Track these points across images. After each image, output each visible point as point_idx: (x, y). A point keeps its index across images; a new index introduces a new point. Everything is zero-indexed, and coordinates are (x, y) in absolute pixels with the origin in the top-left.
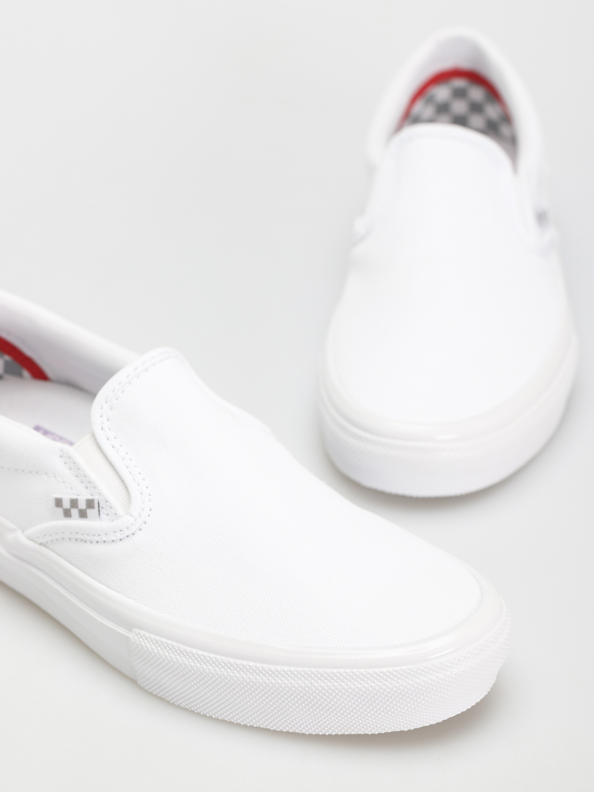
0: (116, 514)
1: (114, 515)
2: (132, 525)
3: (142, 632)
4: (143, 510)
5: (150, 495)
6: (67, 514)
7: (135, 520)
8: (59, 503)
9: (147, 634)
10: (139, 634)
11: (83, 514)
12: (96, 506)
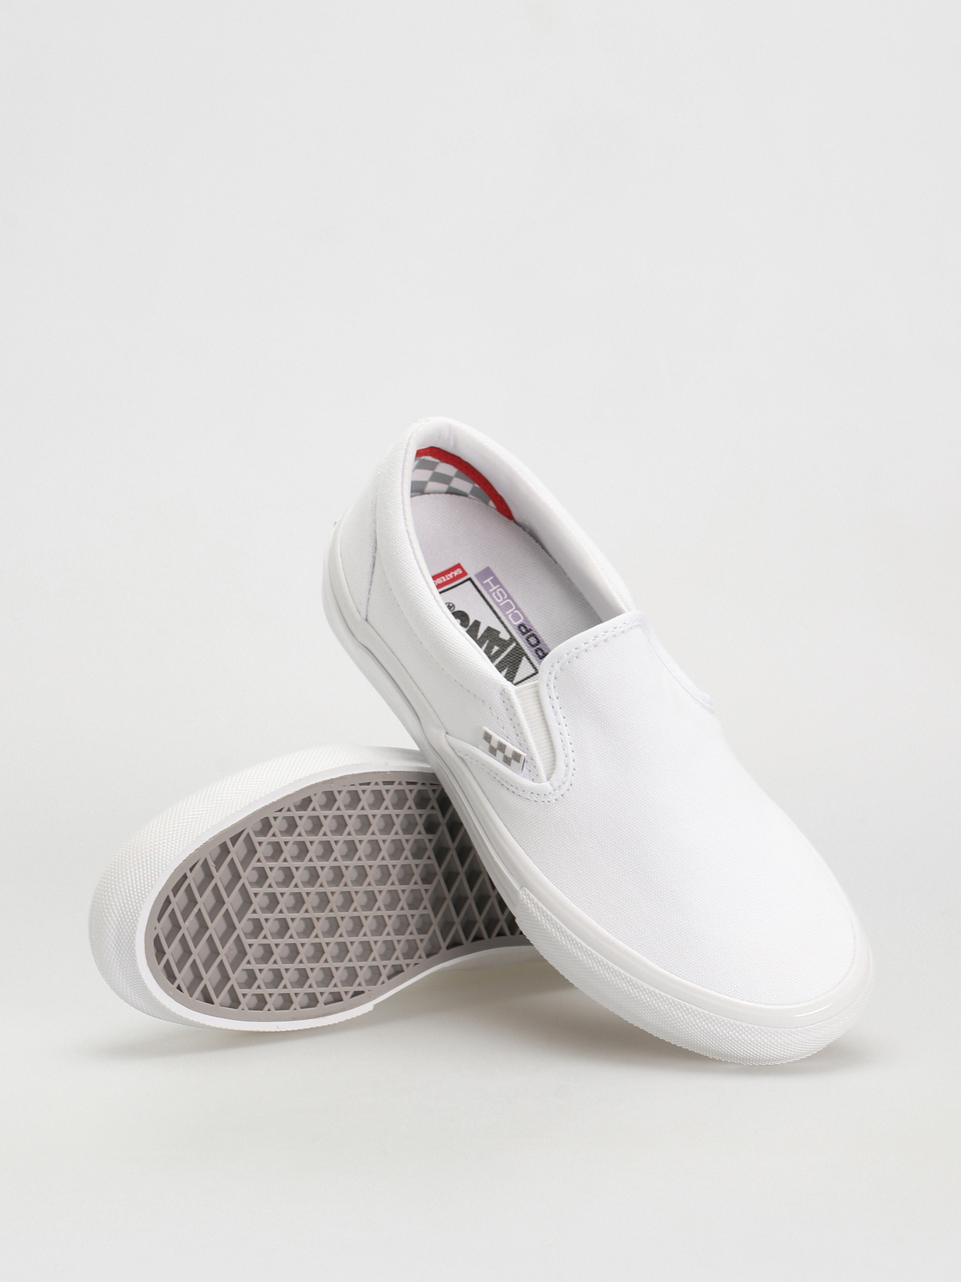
0: (537, 775)
1: (536, 776)
2: (550, 793)
3: (532, 896)
4: (564, 783)
5: (574, 770)
6: (493, 751)
7: (554, 790)
8: (488, 737)
9: (536, 900)
10: (528, 895)
11: (507, 761)
12: (522, 761)
